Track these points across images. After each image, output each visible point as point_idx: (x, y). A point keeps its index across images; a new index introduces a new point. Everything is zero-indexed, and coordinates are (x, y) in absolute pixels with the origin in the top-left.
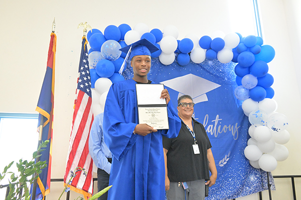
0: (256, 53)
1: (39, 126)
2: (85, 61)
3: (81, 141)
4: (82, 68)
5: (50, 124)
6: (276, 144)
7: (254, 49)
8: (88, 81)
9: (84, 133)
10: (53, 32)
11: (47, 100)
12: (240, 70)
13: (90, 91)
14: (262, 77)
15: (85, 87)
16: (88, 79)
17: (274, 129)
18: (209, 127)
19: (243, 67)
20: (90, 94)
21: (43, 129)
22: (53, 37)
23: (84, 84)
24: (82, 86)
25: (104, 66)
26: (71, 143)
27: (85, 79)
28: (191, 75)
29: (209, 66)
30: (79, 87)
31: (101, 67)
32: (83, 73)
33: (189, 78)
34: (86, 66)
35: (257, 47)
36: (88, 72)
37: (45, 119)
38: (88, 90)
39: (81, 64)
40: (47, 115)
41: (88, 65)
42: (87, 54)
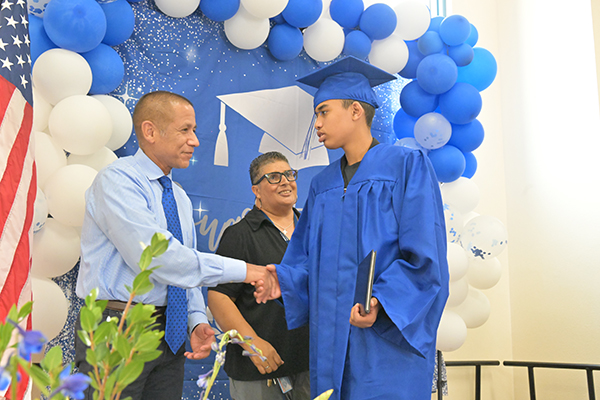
0: (463, 62)
4: (6, 4)
6: (470, 287)
7: (460, 52)
8: (24, 50)
12: (416, 98)
13: (29, 85)
14: (463, 126)
15: (18, 70)
16: (23, 45)
17: (478, 253)
19: (425, 92)
20: (27, 93)
23: (13, 60)
24: (7, 63)
27: (17, 41)
28: (297, 88)
31: (71, 13)
32: (12, 22)
36: (24, 21)
38: (24, 82)
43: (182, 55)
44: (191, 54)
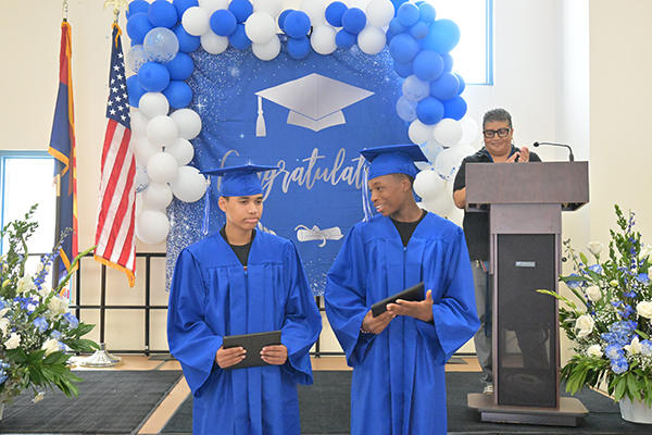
1: (55, 175)
2: (117, 68)
3: (114, 198)
4: (113, 81)
5: (70, 172)
8: (123, 102)
9: (118, 185)
10: (65, 20)
11: (63, 136)
13: (128, 119)
15: (119, 113)
16: (123, 99)
18: (345, 171)
20: (127, 123)
21: (61, 178)
22: (65, 29)
23: (116, 109)
24: (113, 112)
25: (148, 74)
26: (101, 200)
27: (118, 99)
28: (314, 74)
29: (351, 56)
30: (108, 115)
31: (145, 76)
32: (115, 90)
33: (310, 81)
34: (120, 77)
35: (422, 25)
36: (123, 87)
37: (63, 165)
38: (123, 118)
39: (113, 74)
40: (65, 160)
41: (123, 75)
42: (120, 56)
43: (228, 74)
44: (234, 72)
